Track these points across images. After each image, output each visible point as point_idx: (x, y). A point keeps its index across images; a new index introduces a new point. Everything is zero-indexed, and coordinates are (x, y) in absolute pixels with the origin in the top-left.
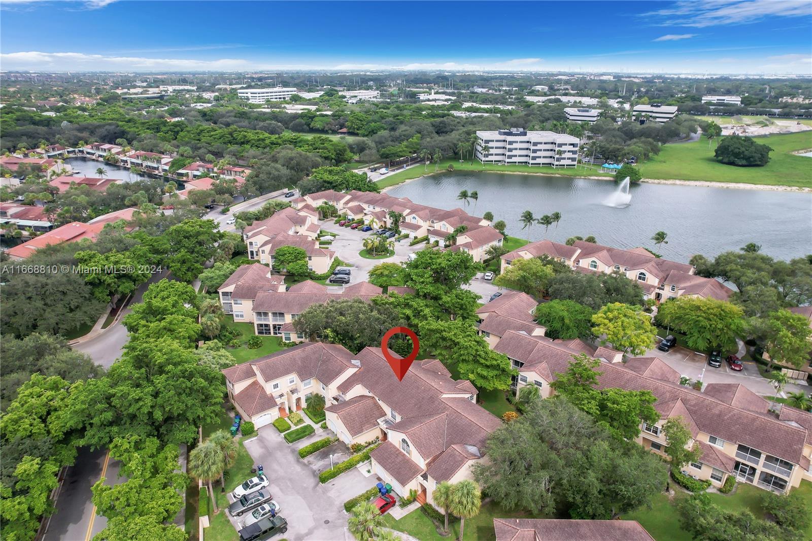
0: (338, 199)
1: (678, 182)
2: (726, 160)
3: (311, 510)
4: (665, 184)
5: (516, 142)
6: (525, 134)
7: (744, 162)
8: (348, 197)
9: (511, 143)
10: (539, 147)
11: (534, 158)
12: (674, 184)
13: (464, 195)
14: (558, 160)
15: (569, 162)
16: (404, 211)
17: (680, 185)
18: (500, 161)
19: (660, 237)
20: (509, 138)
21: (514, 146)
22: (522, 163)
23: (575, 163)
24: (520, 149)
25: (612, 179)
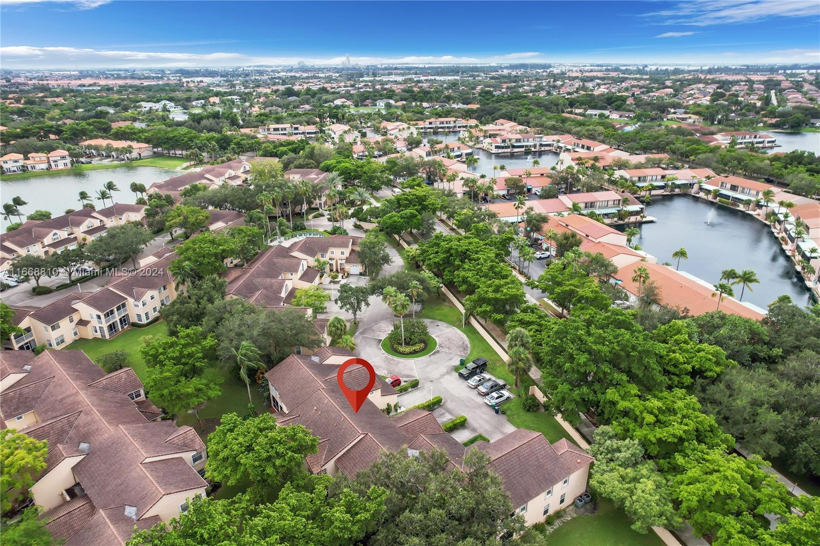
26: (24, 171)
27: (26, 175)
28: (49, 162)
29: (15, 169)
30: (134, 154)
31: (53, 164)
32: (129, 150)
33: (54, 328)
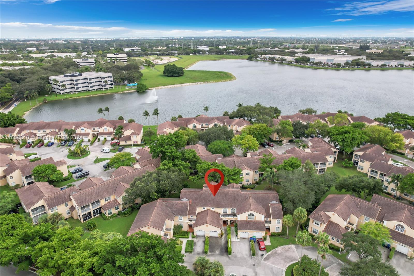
0: (12, 132)
1: (162, 87)
2: (169, 75)
3: (243, 266)
4: (158, 89)
5: (79, 80)
6: (81, 75)
7: (177, 75)
8: (18, 129)
9: (76, 81)
10: (92, 81)
11: (91, 87)
12: (162, 88)
13: (101, 111)
14: (105, 86)
15: (110, 86)
16: (72, 127)
17: (164, 88)
18: (71, 92)
19: (206, 109)
20: (75, 78)
21: (78, 82)
22: (84, 90)
23: (113, 86)
24: (82, 83)
25: (135, 91)
33: (361, 161)
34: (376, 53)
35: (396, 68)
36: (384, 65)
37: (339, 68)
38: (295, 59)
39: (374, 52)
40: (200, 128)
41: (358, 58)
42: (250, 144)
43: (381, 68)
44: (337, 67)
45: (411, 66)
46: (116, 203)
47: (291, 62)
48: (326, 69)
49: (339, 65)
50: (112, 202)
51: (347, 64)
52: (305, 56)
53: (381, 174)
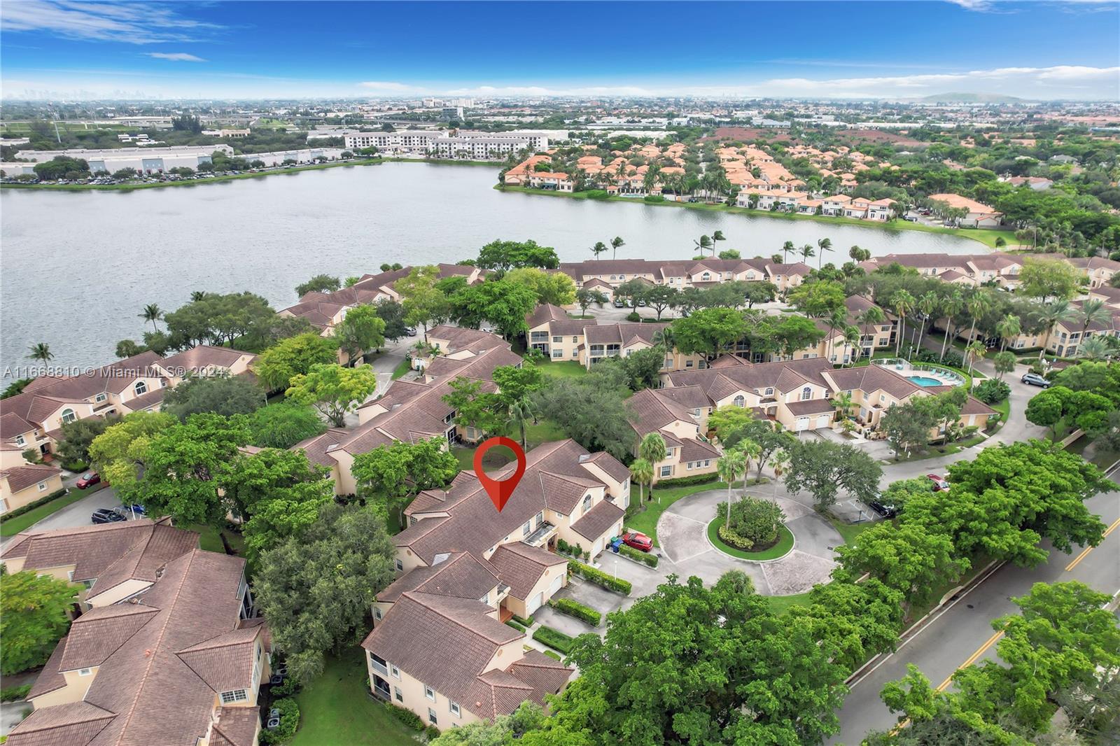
19: (42, 352)
26: (837, 215)
27: (839, 220)
28: (867, 211)
29: (832, 211)
30: (969, 220)
31: (870, 213)
32: (965, 212)
33: (556, 340)
34: (237, 135)
35: (312, 166)
36: (288, 162)
37: (193, 181)
38: (35, 169)
39: (233, 135)
40: (92, 413)
41: (214, 150)
42: (366, 381)
43: (287, 170)
44: (184, 178)
45: (337, 159)
46: (241, 716)
47: (24, 177)
48: (160, 187)
49: (187, 173)
50: (225, 723)
51: (204, 167)
52: (67, 155)
53: (610, 347)
